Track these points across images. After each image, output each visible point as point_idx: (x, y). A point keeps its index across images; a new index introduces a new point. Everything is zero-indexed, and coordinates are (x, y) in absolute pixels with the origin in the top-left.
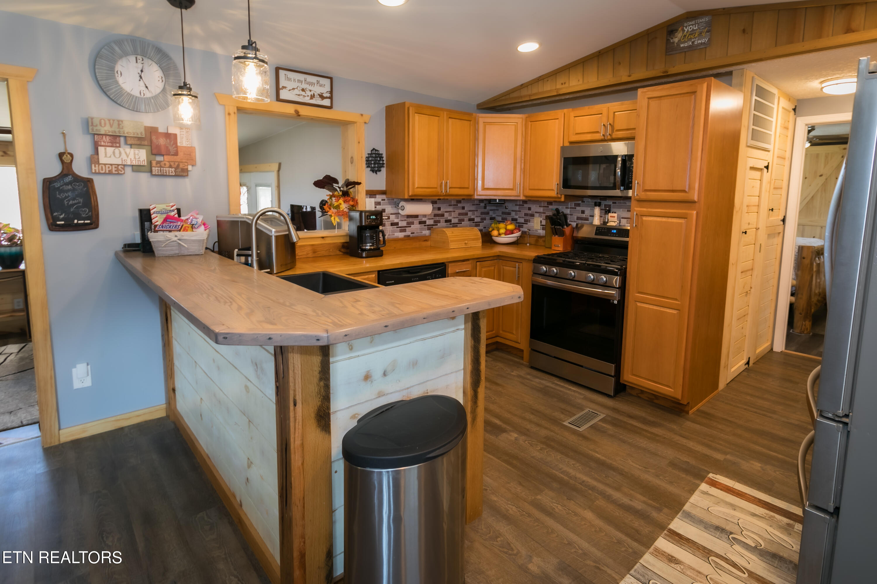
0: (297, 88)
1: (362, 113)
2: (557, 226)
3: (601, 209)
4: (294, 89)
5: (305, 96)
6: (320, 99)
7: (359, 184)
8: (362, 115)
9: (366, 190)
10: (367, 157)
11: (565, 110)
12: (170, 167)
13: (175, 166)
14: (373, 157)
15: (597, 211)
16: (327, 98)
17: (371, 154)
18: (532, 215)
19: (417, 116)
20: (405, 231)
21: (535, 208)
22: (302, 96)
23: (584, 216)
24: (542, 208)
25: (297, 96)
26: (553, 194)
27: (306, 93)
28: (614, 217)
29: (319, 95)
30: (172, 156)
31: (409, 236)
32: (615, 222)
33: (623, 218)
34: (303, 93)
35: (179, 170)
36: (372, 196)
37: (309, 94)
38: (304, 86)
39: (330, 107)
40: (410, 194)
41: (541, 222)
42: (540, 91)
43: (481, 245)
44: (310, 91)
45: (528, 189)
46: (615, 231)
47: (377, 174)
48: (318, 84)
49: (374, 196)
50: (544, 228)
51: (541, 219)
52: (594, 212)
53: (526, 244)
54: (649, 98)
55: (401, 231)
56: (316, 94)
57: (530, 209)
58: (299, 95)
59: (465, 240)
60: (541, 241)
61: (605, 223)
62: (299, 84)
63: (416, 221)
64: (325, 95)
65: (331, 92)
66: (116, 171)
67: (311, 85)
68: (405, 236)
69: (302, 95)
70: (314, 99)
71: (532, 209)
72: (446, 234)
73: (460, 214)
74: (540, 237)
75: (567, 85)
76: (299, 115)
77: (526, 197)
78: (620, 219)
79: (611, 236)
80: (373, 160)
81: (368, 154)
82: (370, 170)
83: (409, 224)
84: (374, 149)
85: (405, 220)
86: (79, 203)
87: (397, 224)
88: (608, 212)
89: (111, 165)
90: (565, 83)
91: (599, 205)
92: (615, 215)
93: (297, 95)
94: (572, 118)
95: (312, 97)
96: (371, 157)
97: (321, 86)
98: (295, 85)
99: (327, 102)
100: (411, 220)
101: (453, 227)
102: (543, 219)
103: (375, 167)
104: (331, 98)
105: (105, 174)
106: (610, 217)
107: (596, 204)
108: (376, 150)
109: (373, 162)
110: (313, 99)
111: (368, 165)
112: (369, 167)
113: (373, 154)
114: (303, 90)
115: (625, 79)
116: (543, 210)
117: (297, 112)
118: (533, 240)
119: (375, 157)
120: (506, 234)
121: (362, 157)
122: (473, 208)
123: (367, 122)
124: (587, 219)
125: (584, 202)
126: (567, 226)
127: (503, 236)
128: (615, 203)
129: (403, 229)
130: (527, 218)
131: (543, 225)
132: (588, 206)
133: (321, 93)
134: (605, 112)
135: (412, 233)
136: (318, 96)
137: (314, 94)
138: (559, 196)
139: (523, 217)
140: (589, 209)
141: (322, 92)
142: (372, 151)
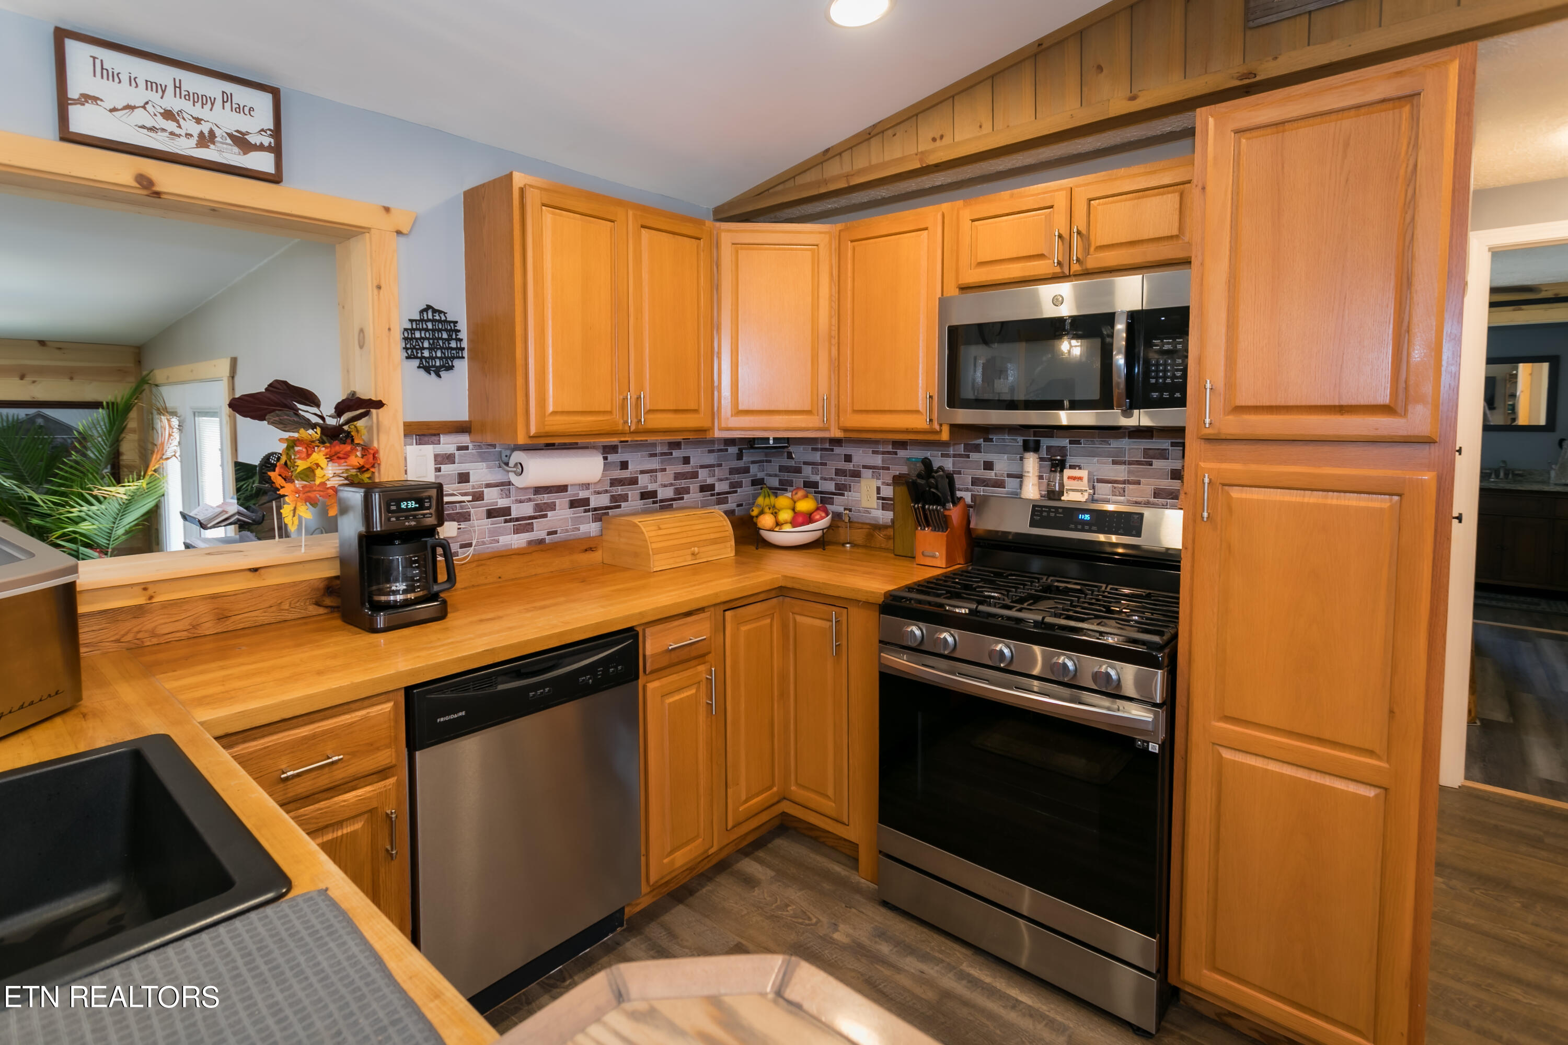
0: (144, 107)
1: (386, 205)
2: (930, 504)
3: (1041, 459)
4: (130, 108)
5: (179, 136)
6: (236, 150)
7: (379, 405)
8: (387, 210)
9: (404, 423)
10: (406, 330)
11: (945, 207)
14: (427, 330)
15: (1031, 463)
16: (261, 148)
17: (422, 320)
18: (856, 474)
19: (548, 216)
20: (529, 528)
21: (861, 456)
22: (167, 134)
23: (991, 475)
24: (880, 457)
25: (145, 131)
26: (920, 422)
27: (180, 127)
28: (1080, 479)
29: (230, 135)
31: (541, 542)
32: (1082, 491)
33: (1099, 481)
34: (170, 126)
36: (426, 439)
37: (195, 129)
38: (172, 102)
39: (275, 179)
40: (533, 431)
41: (878, 489)
42: (874, 162)
43: (733, 554)
44: (198, 121)
45: (849, 409)
46: (1087, 517)
47: (439, 376)
48: (228, 105)
49: (436, 438)
50: (886, 503)
51: (879, 483)
52: (1022, 466)
53: (843, 545)
54: (1237, 132)
55: (517, 531)
56: (218, 132)
57: (848, 458)
58: (152, 129)
59: (693, 544)
60: (880, 536)
61: (1054, 494)
62: (154, 97)
63: (561, 501)
64: (254, 139)
65: (277, 132)
67: (199, 105)
68: (530, 543)
69: (163, 130)
70: (212, 146)
71: (855, 459)
72: (643, 533)
74: (877, 527)
75: (947, 140)
76: (158, 194)
77: (845, 430)
78: (1094, 482)
79: (1076, 530)
80: (428, 339)
81: (411, 321)
82: (419, 367)
83: (542, 510)
84: (429, 307)
85: (530, 500)
87: (506, 511)
88: (1058, 465)
90: (942, 137)
91: (1036, 449)
92: (1084, 473)
93: (143, 127)
94: (966, 224)
95: (206, 139)
96: (420, 330)
97: (239, 109)
98: (138, 96)
99: (263, 162)
100: (546, 498)
102: (883, 483)
103: (432, 358)
104: (276, 150)
106: (1069, 478)
107: (1027, 447)
108: (435, 311)
109: (426, 344)
110: (208, 147)
111: (409, 352)
112: (416, 358)
113: (428, 320)
114: (168, 115)
115: (1119, 106)
116: (883, 461)
117: (145, 182)
118: (859, 536)
119: (433, 330)
120: (794, 523)
121: (389, 329)
122: (710, 459)
123: (405, 231)
124: (1000, 484)
125: (991, 440)
126: (954, 504)
127: (787, 528)
128: (1078, 442)
129: (524, 525)
130: (842, 480)
131: (883, 499)
132: (1002, 450)
133: (237, 131)
134: (1061, 202)
135: (549, 534)
136: (229, 141)
137: (212, 132)
138: (937, 427)
139: (832, 479)
140: (1006, 456)
141: (244, 130)
142: (422, 312)
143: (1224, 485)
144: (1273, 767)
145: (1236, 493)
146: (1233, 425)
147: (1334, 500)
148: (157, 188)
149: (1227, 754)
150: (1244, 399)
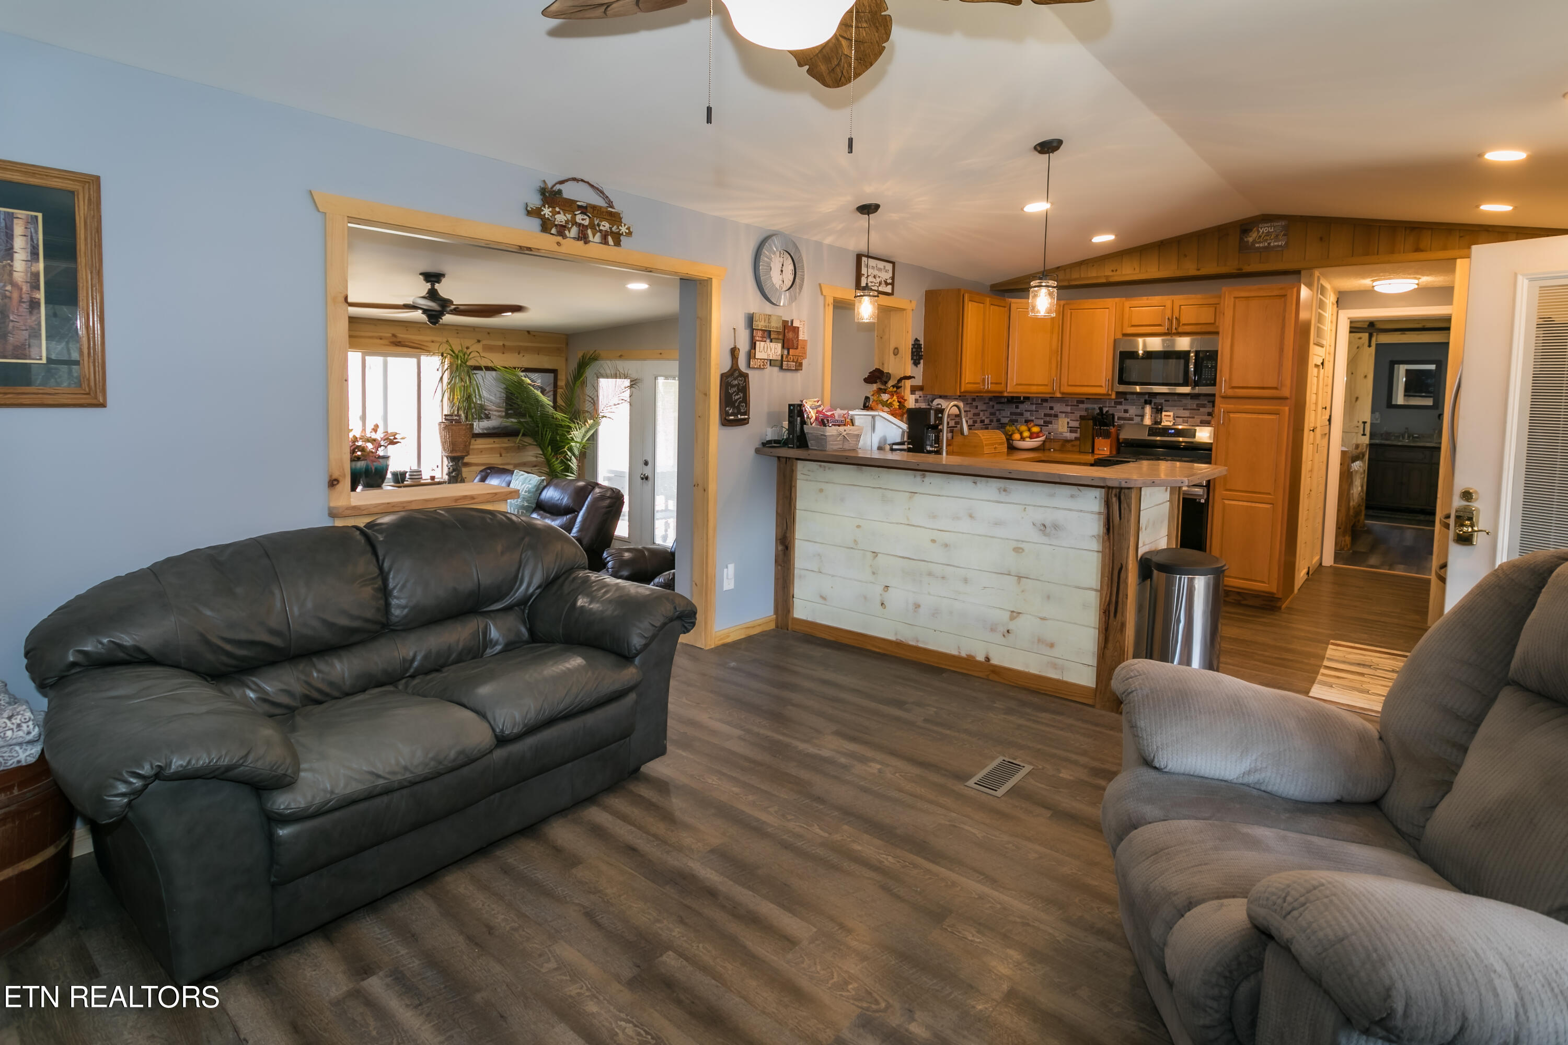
2: (1103, 426)
3: (1152, 408)
4: (869, 276)
5: (876, 283)
6: (885, 286)
7: (906, 379)
8: (911, 302)
9: (911, 386)
10: (911, 348)
11: (1118, 300)
12: (793, 361)
13: (795, 360)
14: (915, 348)
15: (1148, 409)
16: (890, 284)
18: (1056, 416)
19: (970, 304)
21: (1058, 407)
23: (1127, 415)
24: (1069, 408)
26: (1103, 391)
28: (1170, 416)
30: (795, 350)
32: (1170, 421)
33: (1177, 417)
34: (875, 280)
35: (797, 364)
36: (914, 393)
37: (878, 280)
39: (892, 294)
40: (962, 390)
41: (1068, 423)
42: (1082, 276)
43: (1006, 450)
44: (879, 277)
45: (1066, 384)
46: (1173, 431)
47: (917, 367)
48: (884, 270)
50: (1072, 430)
51: (1069, 420)
52: (1144, 411)
53: (1050, 450)
54: (1235, 298)
56: (882, 281)
57: (1051, 408)
58: (872, 282)
59: (995, 444)
60: (1069, 445)
61: (1157, 422)
62: (873, 271)
64: (888, 281)
65: (893, 278)
66: (763, 365)
67: (880, 272)
70: (881, 286)
71: (1055, 409)
72: (980, 437)
74: (1067, 441)
75: (1118, 272)
77: (1063, 393)
78: (1175, 417)
79: (1168, 437)
80: (916, 352)
81: (912, 345)
82: (913, 364)
84: (916, 339)
86: (740, 398)
88: (1158, 410)
89: (761, 359)
90: (1116, 270)
91: (1150, 403)
92: (1171, 414)
93: (870, 282)
94: (1127, 309)
95: (880, 283)
99: (889, 289)
102: (1071, 420)
103: (916, 360)
104: (893, 285)
105: (757, 368)
106: (1165, 416)
107: (1146, 402)
108: (918, 341)
109: (915, 354)
111: (912, 358)
112: (913, 360)
113: (916, 345)
114: (875, 277)
115: (1192, 272)
116: (1071, 409)
118: (1057, 445)
119: (917, 349)
120: (1031, 437)
121: (908, 349)
122: (984, 407)
123: (913, 309)
124: (1132, 419)
125: (1128, 400)
126: (1114, 427)
127: (1028, 439)
128: (1168, 401)
130: (1048, 419)
131: (1071, 427)
132: (1133, 404)
133: (886, 279)
134: (1169, 304)
136: (884, 283)
138: (1110, 393)
139: (1042, 419)
140: (1134, 407)
143: (1228, 412)
144: (1241, 503)
145: (1232, 415)
146: (1231, 392)
147: (1261, 416)
149: (1227, 502)
150: (1234, 385)
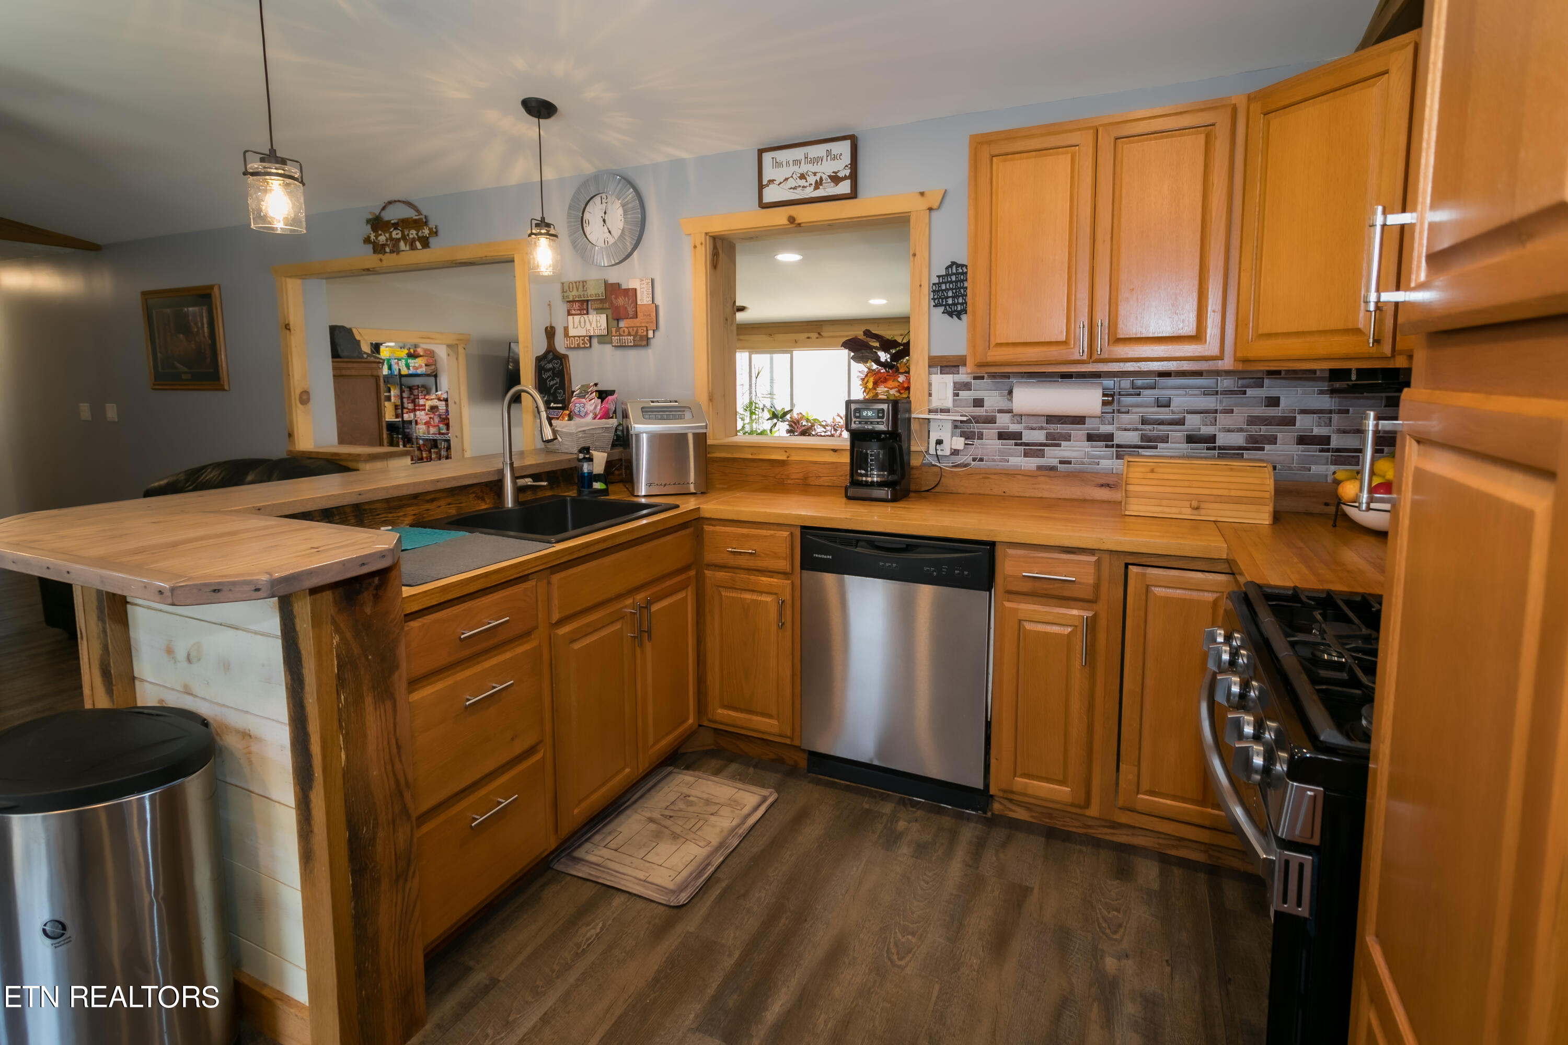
0: (792, 177)
1: (922, 191)
4: (786, 179)
5: (806, 187)
6: (832, 184)
8: (922, 194)
9: (930, 357)
10: (934, 284)
12: (629, 334)
13: (633, 333)
14: (951, 282)
16: (845, 178)
17: (947, 275)
20: (1041, 454)
22: (801, 188)
25: (792, 190)
27: (807, 181)
29: (829, 176)
30: (632, 320)
31: (1053, 469)
34: (803, 182)
35: (638, 338)
36: (948, 369)
37: (812, 179)
38: (804, 168)
39: (852, 196)
44: (815, 174)
47: (959, 318)
48: (829, 158)
49: (956, 369)
55: (1026, 455)
56: (824, 177)
58: (795, 188)
62: (796, 168)
63: (1078, 433)
64: (841, 175)
65: (853, 165)
66: (583, 344)
67: (815, 164)
68: (1040, 468)
69: (800, 186)
70: (821, 187)
73: (1253, 421)
76: (799, 224)
80: (952, 289)
81: (939, 277)
82: (943, 313)
83: (1054, 440)
84: (953, 263)
85: (1042, 428)
86: (556, 384)
87: (1017, 436)
89: (579, 337)
93: (791, 188)
95: (818, 184)
96: (946, 283)
97: (834, 158)
98: (785, 172)
99: (845, 187)
100: (1060, 428)
101: (1220, 457)
103: (955, 304)
104: (854, 175)
105: (574, 348)
108: (958, 265)
109: (950, 294)
110: (819, 188)
111: (936, 301)
112: (942, 305)
113: (953, 274)
114: (802, 177)
117: (792, 220)
119: (956, 282)
121: (920, 286)
123: (935, 207)
129: (1033, 450)
133: (833, 172)
135: (1061, 462)
136: (829, 180)
137: (821, 178)
141: (836, 171)
142: (947, 268)
148: (798, 221)
